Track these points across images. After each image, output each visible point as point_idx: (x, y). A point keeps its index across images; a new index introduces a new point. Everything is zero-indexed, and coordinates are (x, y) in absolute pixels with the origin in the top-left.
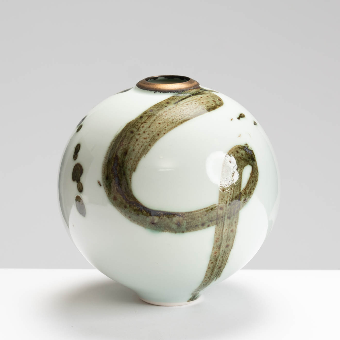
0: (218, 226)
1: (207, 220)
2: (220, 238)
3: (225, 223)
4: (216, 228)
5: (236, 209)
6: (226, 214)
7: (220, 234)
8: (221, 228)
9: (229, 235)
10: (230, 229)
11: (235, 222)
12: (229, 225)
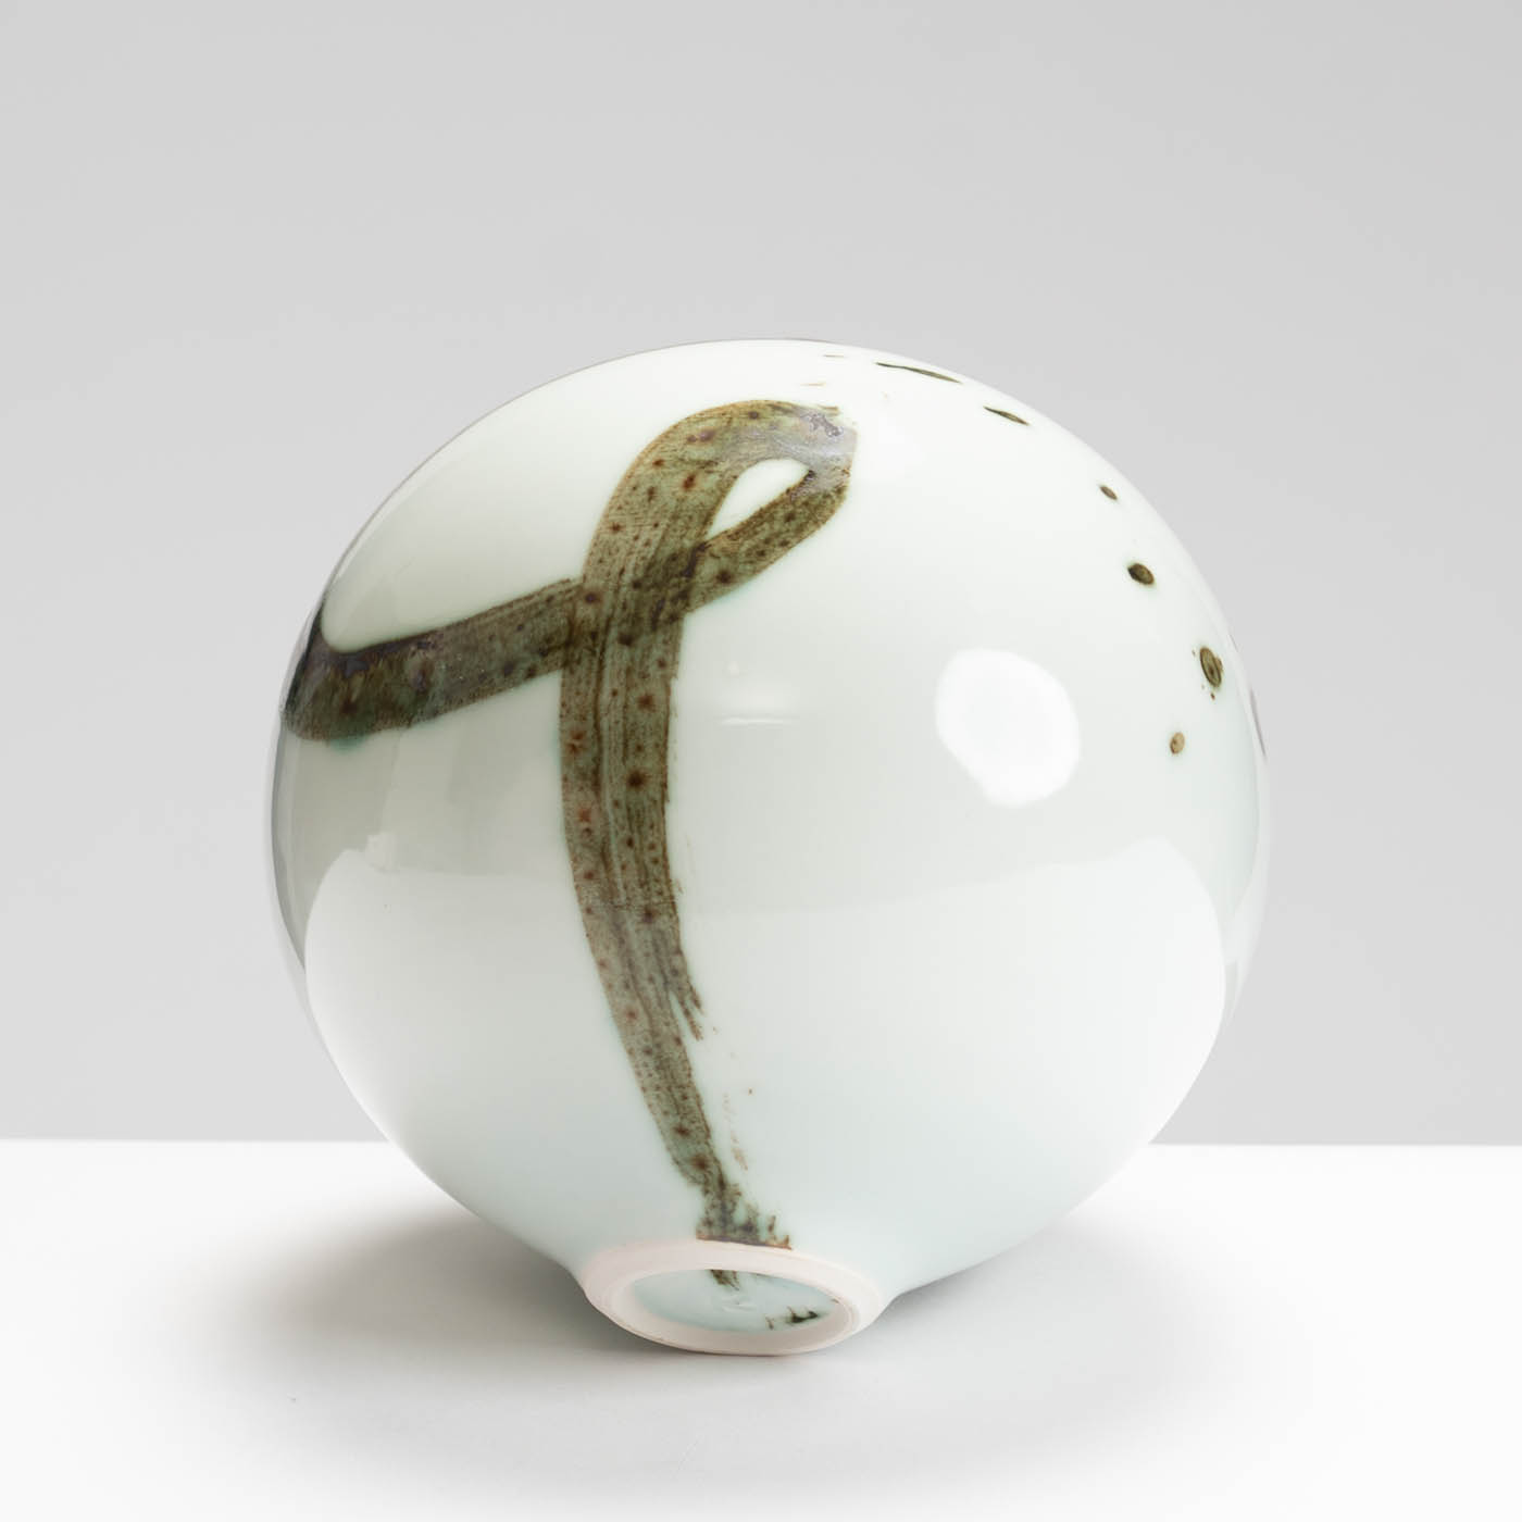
0: (572, 672)
1: (526, 648)
2: (590, 734)
3: (608, 661)
4: (563, 685)
5: (668, 607)
6: (613, 623)
7: (587, 712)
8: (588, 683)
9: (631, 720)
10: (636, 694)
11: (662, 664)
12: (629, 671)
